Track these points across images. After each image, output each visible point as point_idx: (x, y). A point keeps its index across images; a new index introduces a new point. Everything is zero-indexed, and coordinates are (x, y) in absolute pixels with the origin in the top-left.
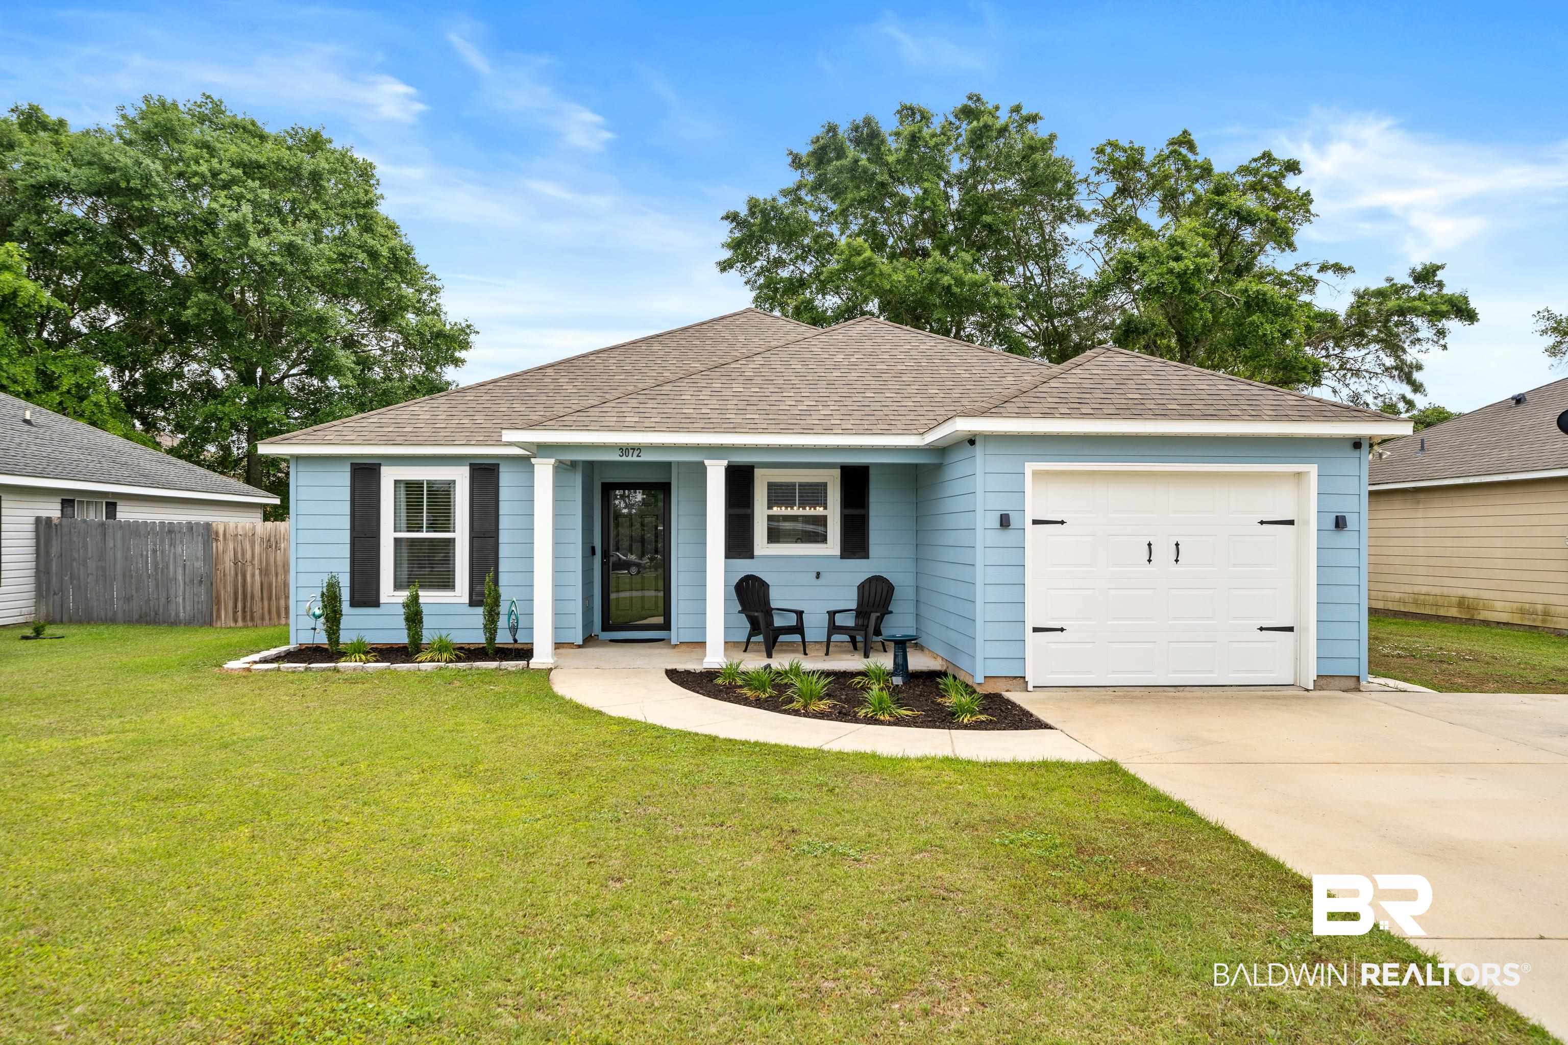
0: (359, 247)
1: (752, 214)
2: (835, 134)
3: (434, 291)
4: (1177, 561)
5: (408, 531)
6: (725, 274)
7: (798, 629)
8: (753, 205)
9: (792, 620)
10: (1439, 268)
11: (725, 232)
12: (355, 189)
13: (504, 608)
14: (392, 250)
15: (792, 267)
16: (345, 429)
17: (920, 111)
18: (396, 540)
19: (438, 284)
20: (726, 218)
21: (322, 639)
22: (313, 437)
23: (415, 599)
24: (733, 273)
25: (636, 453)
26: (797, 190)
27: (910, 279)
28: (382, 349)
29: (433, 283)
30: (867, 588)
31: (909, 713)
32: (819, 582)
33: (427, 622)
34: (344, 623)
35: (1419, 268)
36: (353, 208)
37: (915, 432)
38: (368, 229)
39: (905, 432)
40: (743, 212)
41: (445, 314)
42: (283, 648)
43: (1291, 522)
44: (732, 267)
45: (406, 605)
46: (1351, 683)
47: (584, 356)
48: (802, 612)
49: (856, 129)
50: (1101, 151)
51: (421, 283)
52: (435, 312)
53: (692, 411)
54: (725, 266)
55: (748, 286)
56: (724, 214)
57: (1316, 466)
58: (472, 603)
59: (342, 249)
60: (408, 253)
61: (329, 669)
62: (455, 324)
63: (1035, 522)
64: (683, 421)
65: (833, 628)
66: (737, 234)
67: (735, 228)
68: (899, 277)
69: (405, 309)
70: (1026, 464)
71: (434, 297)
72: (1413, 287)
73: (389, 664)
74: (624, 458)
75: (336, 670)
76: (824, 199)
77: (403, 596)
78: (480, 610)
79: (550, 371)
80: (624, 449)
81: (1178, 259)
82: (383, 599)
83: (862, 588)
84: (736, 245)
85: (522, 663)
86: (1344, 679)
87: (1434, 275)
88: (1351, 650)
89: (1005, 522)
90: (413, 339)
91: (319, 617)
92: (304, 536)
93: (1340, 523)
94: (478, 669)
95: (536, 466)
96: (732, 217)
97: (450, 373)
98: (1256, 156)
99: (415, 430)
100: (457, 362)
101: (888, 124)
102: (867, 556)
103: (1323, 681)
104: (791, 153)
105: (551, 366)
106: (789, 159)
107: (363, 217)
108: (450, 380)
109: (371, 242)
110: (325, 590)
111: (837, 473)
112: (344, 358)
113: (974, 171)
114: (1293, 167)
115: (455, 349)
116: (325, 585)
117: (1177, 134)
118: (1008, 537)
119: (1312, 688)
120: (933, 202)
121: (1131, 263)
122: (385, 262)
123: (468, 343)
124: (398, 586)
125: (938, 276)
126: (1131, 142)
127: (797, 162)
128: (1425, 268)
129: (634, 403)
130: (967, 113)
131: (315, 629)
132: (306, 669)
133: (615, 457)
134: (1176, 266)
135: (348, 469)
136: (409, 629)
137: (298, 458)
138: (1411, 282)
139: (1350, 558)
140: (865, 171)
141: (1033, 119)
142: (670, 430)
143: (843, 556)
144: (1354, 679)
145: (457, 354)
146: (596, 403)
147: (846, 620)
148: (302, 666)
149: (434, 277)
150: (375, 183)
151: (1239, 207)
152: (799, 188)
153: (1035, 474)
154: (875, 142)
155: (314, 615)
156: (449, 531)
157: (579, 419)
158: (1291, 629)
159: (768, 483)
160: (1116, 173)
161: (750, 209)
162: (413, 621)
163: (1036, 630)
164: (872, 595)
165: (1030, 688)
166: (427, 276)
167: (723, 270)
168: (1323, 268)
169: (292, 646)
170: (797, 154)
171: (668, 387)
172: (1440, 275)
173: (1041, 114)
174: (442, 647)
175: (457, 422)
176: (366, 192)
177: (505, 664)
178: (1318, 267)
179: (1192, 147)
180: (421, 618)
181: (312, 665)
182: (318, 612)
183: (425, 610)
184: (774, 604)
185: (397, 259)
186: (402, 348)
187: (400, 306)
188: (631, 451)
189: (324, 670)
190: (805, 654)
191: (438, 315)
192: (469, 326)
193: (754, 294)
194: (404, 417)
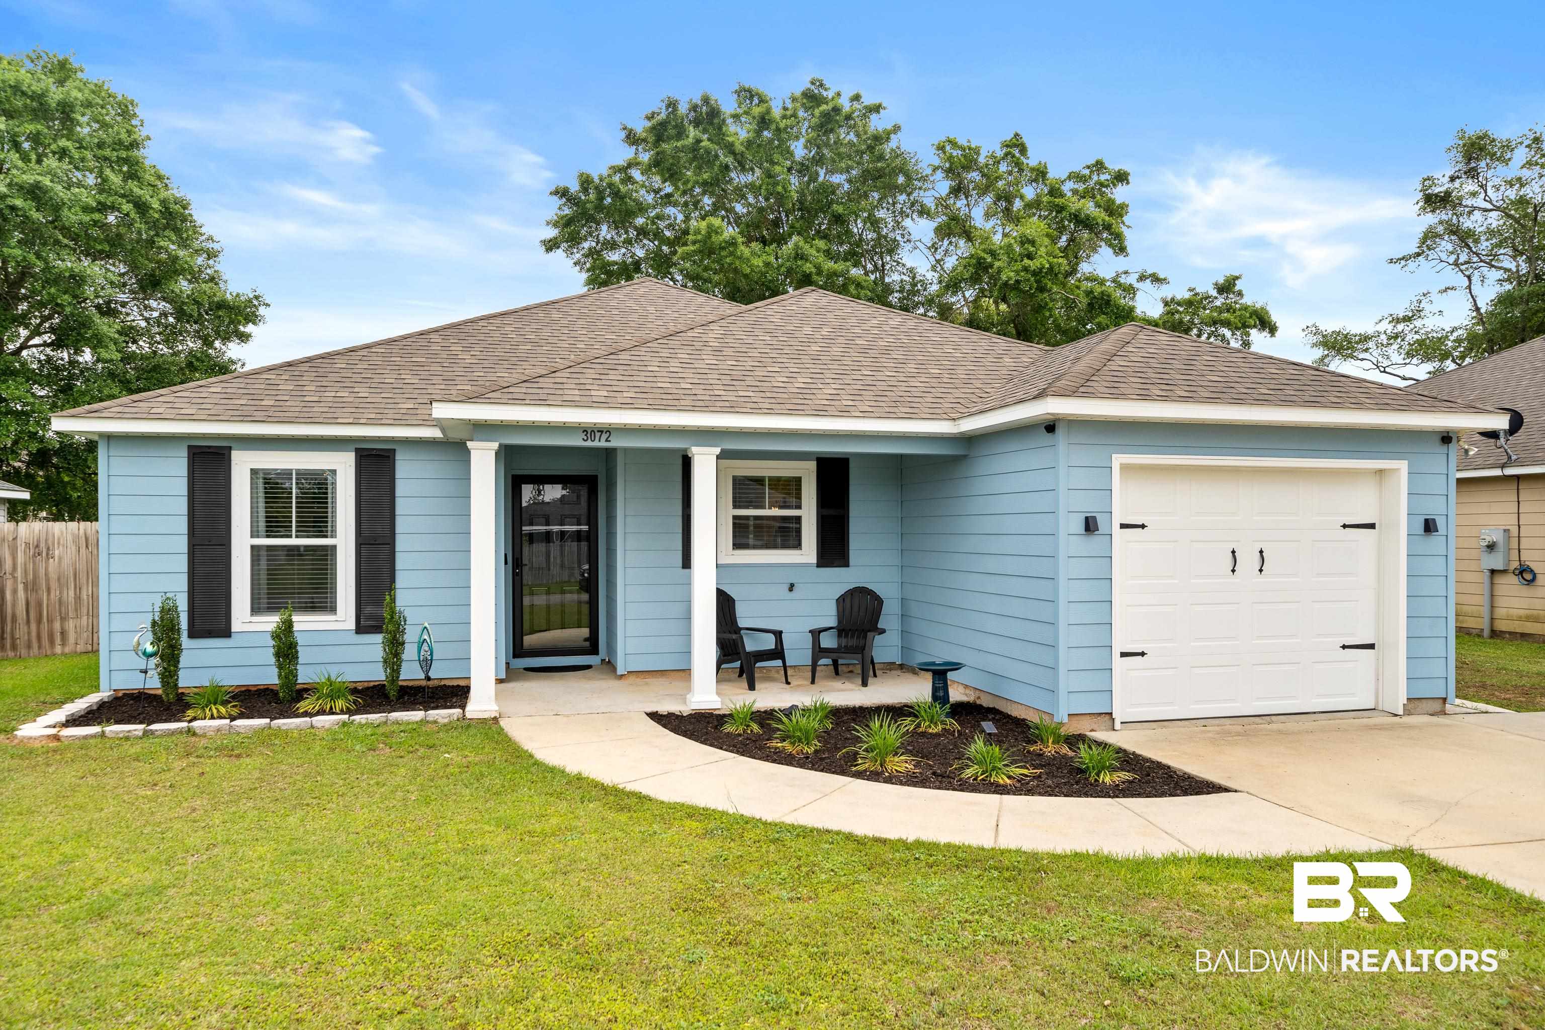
0: (123, 196)
1: (585, 190)
2: (675, 109)
3: (212, 255)
4: (1261, 570)
5: (268, 536)
6: (552, 254)
7: (778, 653)
8: (586, 182)
9: (769, 643)
10: (1237, 278)
11: (554, 208)
12: (116, 128)
13: (411, 636)
14: (164, 202)
15: (623, 250)
16: (176, 400)
17: (757, 94)
18: (253, 547)
19: (216, 246)
20: (556, 193)
21: (153, 683)
22: (134, 410)
23: (288, 626)
24: (559, 253)
25: (604, 436)
26: (627, 168)
27: (767, 264)
28: (147, 320)
29: (210, 245)
30: (848, 601)
31: (1025, 771)
32: (796, 594)
33: (304, 655)
34: (185, 660)
35: (1221, 281)
36: (114, 150)
37: (945, 416)
38: (132, 176)
39: (933, 417)
40: (574, 187)
41: (226, 282)
42: (93, 699)
43: (1372, 526)
44: (558, 247)
45: (275, 636)
46: (1437, 706)
47: (472, 321)
48: (781, 632)
49: (694, 108)
50: (941, 148)
51: (196, 245)
52: (212, 279)
53: (669, 385)
54: (551, 245)
55: (578, 268)
56: (553, 189)
57: (1406, 462)
58: (360, 629)
59: (102, 198)
60: (185, 208)
61: (180, 732)
62: (238, 295)
63: (1123, 526)
64: (664, 396)
65: (818, 652)
66: (567, 211)
67: (564, 205)
68: (758, 262)
69: (177, 273)
70: (1113, 456)
71: (211, 262)
72: (1216, 298)
73: (268, 720)
74: (589, 444)
75: (190, 732)
76: (657, 181)
77: (270, 622)
78: (378, 638)
79: (434, 337)
80: (589, 431)
81: (1030, 257)
82: (236, 626)
83: (841, 601)
84: (565, 223)
85: (457, 712)
86: (1430, 702)
87: (1234, 285)
88: (1438, 668)
89: (1090, 525)
90: (189, 309)
91: (151, 655)
92: (118, 545)
93: (1429, 527)
94: (397, 723)
95: (472, 451)
96: (562, 193)
97: (233, 350)
98: (1089, 164)
99: (277, 403)
100: (244, 338)
101: (728, 105)
102: (846, 564)
103: (1413, 703)
104: (625, 129)
105: (436, 331)
106: (623, 134)
107: (126, 161)
108: (234, 358)
109: (137, 191)
110: (157, 618)
111: (812, 465)
112: (106, 326)
113: (819, 160)
114: (1121, 177)
115: (239, 323)
116: (157, 609)
117: (1008, 136)
118: (1094, 543)
119: (1401, 712)
120: (783, 187)
121: (984, 259)
122: (156, 216)
123: (257, 316)
124: (256, 609)
125: (799, 263)
126: (969, 141)
127: (632, 138)
128: (1226, 281)
129: (591, 374)
130: (812, 98)
131: (145, 672)
132: (146, 733)
133: (577, 441)
134: (1033, 265)
135: (184, 453)
136: (280, 667)
137: (110, 437)
138: (1214, 293)
139: (1438, 567)
140: (708, 152)
141: (877, 109)
142: (651, 407)
143: (820, 565)
144: (1441, 701)
145: (242, 328)
146: (544, 372)
147: (828, 641)
148: (137, 729)
149: (210, 239)
150: (139, 124)
151: (1079, 211)
152: (630, 165)
153: (1125, 468)
154: (716, 121)
155: (144, 653)
156: (326, 537)
157: (530, 391)
158: (1371, 646)
159: (733, 477)
160: (950, 172)
161: (582, 185)
162: (286, 656)
163: (1123, 655)
164: (856, 609)
165: (1118, 726)
166: (203, 238)
167: (549, 249)
168: (1142, 278)
169: (104, 694)
170: (631, 130)
171: (624, 356)
172: (1239, 285)
173: (884, 105)
174: (335, 691)
175: (333, 394)
176: (129, 132)
177: (434, 714)
178: (1136, 276)
179: (1023, 150)
180: (297, 652)
181: (154, 727)
182: (150, 649)
183: (300, 639)
184: (742, 623)
185: (170, 214)
186: (171, 320)
187: (174, 269)
188: (598, 435)
189: (173, 733)
190: (788, 683)
191: (216, 284)
192: (257, 297)
193: (584, 276)
194: (256, 386)
